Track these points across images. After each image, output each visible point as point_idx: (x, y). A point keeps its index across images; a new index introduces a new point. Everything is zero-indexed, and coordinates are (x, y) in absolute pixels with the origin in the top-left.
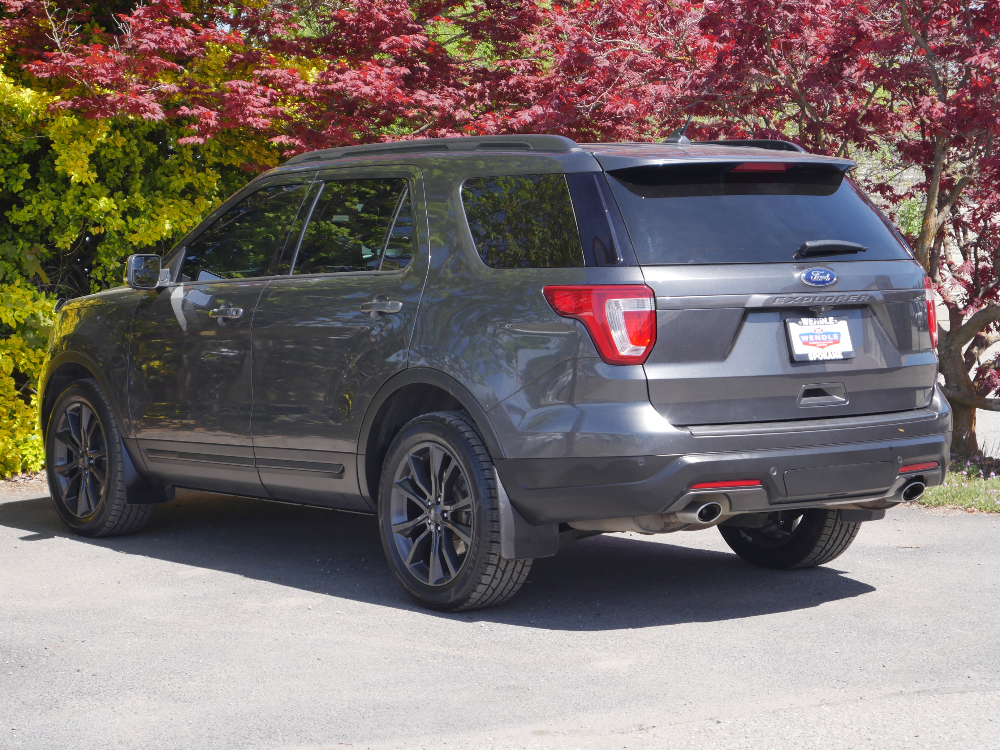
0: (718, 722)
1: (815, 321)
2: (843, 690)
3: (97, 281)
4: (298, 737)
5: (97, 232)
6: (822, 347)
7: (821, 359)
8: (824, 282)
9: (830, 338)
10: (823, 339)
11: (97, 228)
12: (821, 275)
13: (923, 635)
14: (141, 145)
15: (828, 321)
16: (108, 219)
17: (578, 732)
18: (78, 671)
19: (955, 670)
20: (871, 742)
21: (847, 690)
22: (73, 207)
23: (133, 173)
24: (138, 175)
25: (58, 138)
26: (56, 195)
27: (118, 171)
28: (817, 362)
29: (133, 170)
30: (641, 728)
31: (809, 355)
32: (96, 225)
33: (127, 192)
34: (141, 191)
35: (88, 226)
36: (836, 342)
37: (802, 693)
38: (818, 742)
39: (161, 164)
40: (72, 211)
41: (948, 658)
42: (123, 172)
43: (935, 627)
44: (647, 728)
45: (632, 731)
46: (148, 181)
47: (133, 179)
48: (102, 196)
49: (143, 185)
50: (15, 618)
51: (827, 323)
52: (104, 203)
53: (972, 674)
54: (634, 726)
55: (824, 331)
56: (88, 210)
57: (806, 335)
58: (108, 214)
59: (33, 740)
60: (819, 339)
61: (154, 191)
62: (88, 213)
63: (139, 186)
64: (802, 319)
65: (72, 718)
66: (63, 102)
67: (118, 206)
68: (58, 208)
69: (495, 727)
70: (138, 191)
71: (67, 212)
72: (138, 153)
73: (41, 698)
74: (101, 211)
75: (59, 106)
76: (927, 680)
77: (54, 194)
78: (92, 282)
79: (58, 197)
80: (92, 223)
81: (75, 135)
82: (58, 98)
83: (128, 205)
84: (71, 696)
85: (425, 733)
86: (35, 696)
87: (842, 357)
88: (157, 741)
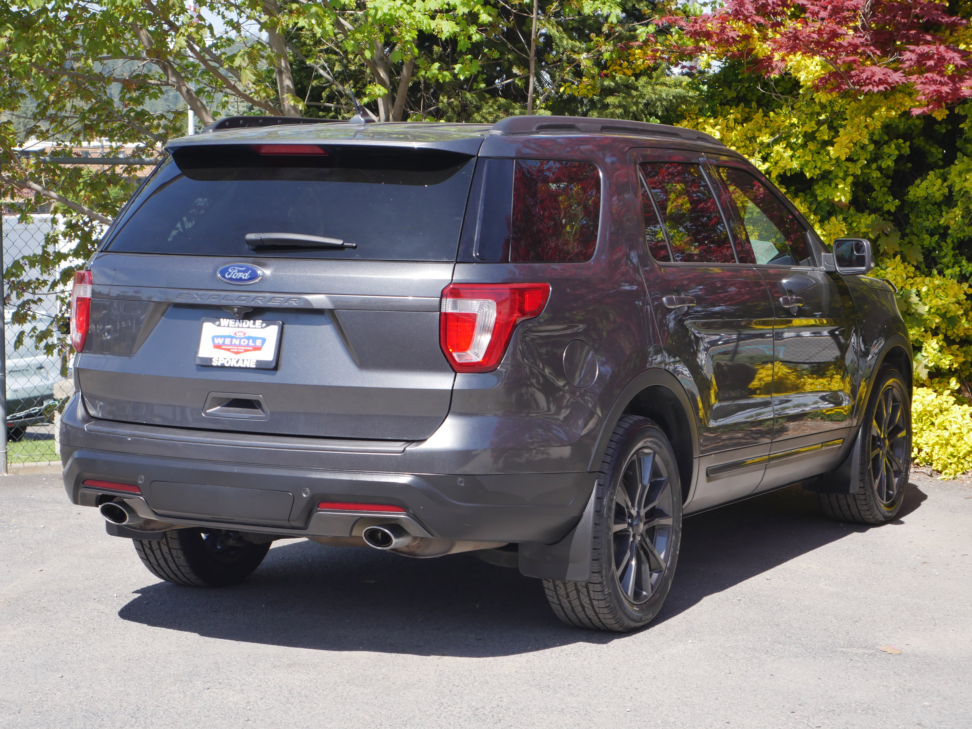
1: (237, 324)
6: (237, 353)
7: (227, 365)
8: (241, 279)
9: (251, 343)
10: (242, 343)
12: (239, 271)
15: (254, 324)
28: (223, 367)
31: (213, 360)
36: (258, 349)
51: (252, 326)
55: (246, 335)
57: (221, 337)
60: (237, 343)
64: (221, 320)
87: (254, 366)
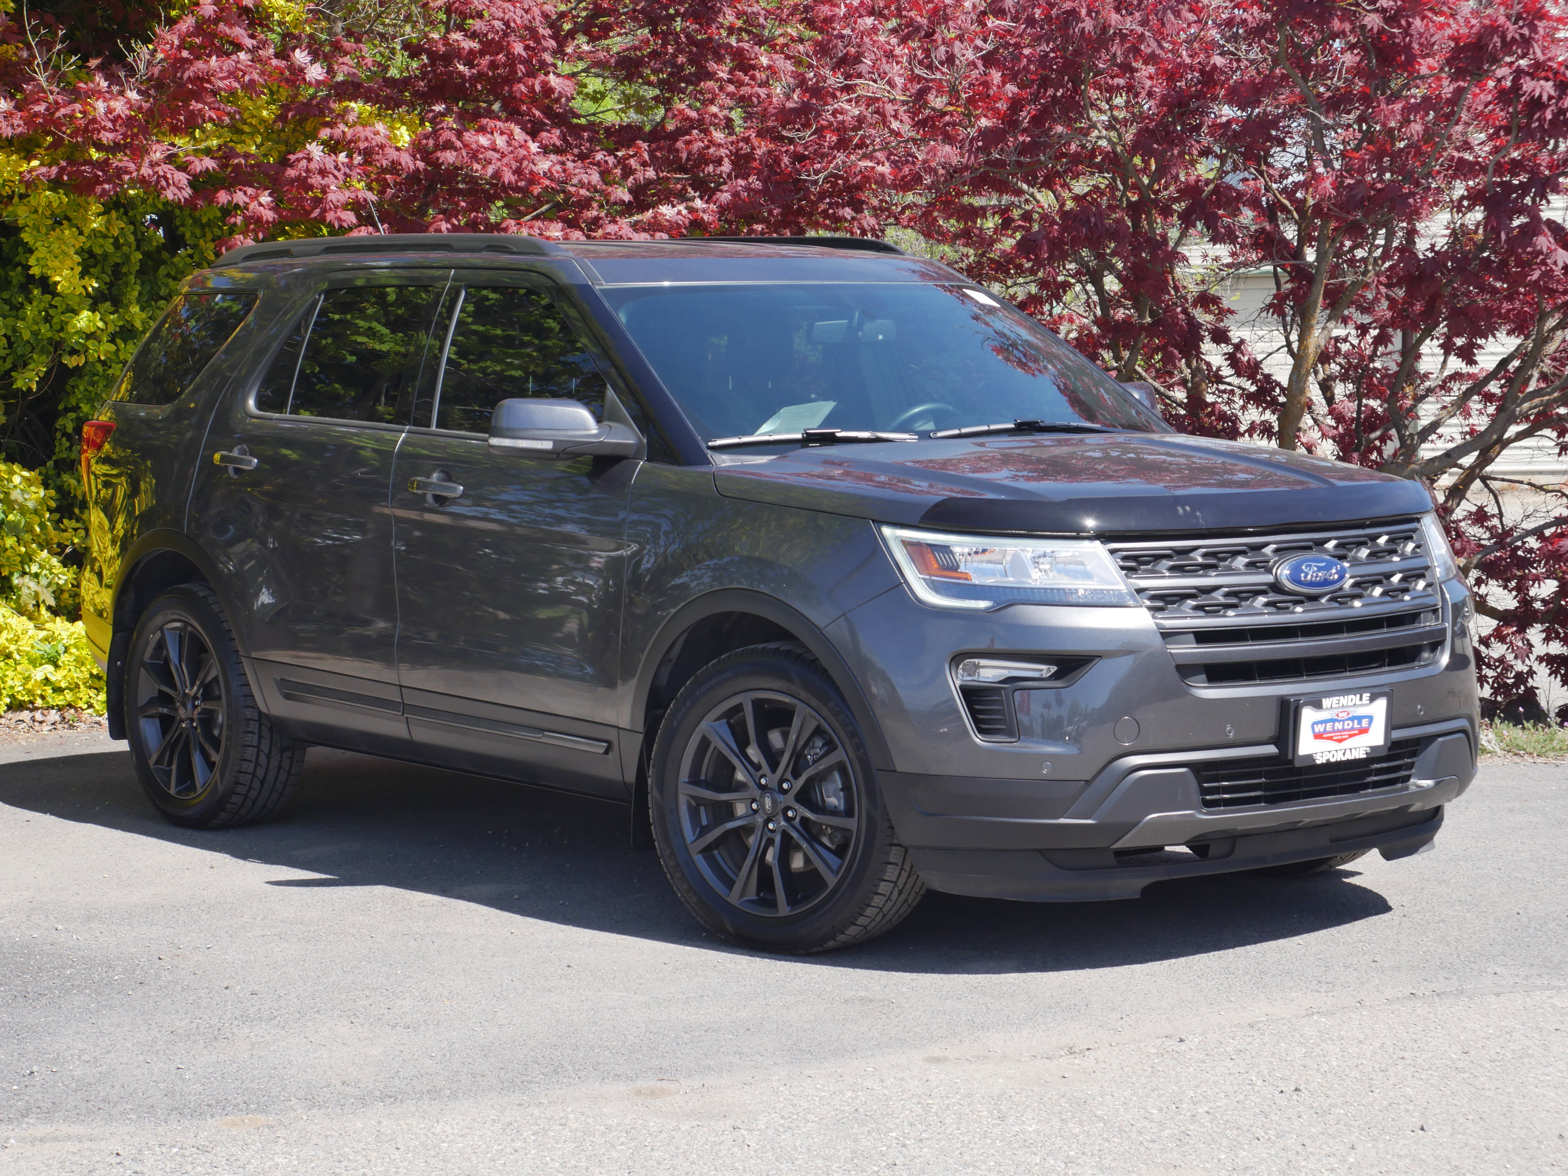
0: (1181, 1041)
2: (1330, 994)
3: (65, 434)
4: (597, 1073)
5: (75, 364)
11: (75, 357)
13: (1405, 919)
14: (139, 234)
16: (91, 344)
17: (987, 1057)
18: (227, 988)
19: (1472, 965)
20: (1408, 1062)
21: (1335, 994)
22: (36, 328)
23: (125, 274)
24: (132, 278)
25: (31, 224)
26: (11, 310)
27: (103, 272)
29: (124, 270)
30: (1071, 1051)
32: (73, 352)
33: (117, 303)
34: (138, 301)
35: (60, 355)
37: (1276, 1000)
38: (1335, 1063)
39: (164, 262)
40: (35, 334)
41: (1456, 948)
42: (110, 272)
43: (1417, 908)
44: (1080, 1051)
45: (1061, 1056)
46: (148, 287)
47: (127, 284)
48: (83, 309)
49: (140, 293)
50: (89, 918)
52: (85, 320)
53: (1498, 970)
54: (1062, 1049)
56: (62, 329)
58: (90, 336)
59: (216, 1083)
61: (156, 302)
62: (61, 335)
63: (136, 294)
65: (254, 1052)
66: (44, 170)
67: (106, 323)
68: (15, 330)
69: (870, 1053)
70: (135, 301)
71: (26, 335)
72: (134, 247)
73: (194, 1025)
74: (80, 332)
75: (38, 176)
76: (1441, 979)
77: (7, 307)
78: (58, 435)
79: (14, 313)
80: (69, 349)
81: (59, 220)
82: (35, 163)
83: (121, 323)
84: (236, 1022)
85: (775, 1064)
86: (184, 1023)
88: (396, 1079)
